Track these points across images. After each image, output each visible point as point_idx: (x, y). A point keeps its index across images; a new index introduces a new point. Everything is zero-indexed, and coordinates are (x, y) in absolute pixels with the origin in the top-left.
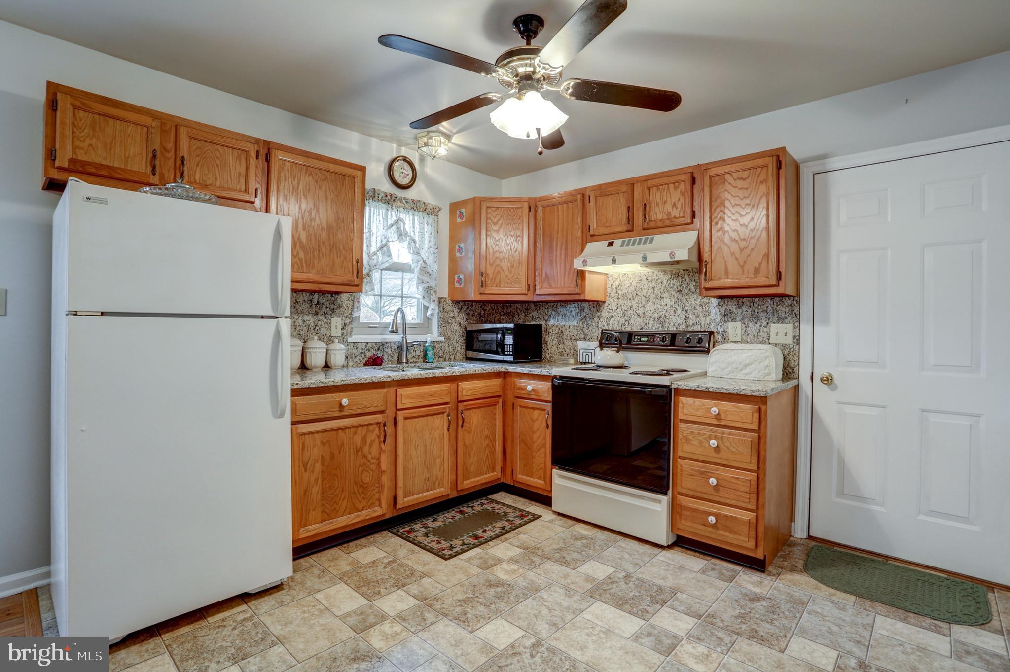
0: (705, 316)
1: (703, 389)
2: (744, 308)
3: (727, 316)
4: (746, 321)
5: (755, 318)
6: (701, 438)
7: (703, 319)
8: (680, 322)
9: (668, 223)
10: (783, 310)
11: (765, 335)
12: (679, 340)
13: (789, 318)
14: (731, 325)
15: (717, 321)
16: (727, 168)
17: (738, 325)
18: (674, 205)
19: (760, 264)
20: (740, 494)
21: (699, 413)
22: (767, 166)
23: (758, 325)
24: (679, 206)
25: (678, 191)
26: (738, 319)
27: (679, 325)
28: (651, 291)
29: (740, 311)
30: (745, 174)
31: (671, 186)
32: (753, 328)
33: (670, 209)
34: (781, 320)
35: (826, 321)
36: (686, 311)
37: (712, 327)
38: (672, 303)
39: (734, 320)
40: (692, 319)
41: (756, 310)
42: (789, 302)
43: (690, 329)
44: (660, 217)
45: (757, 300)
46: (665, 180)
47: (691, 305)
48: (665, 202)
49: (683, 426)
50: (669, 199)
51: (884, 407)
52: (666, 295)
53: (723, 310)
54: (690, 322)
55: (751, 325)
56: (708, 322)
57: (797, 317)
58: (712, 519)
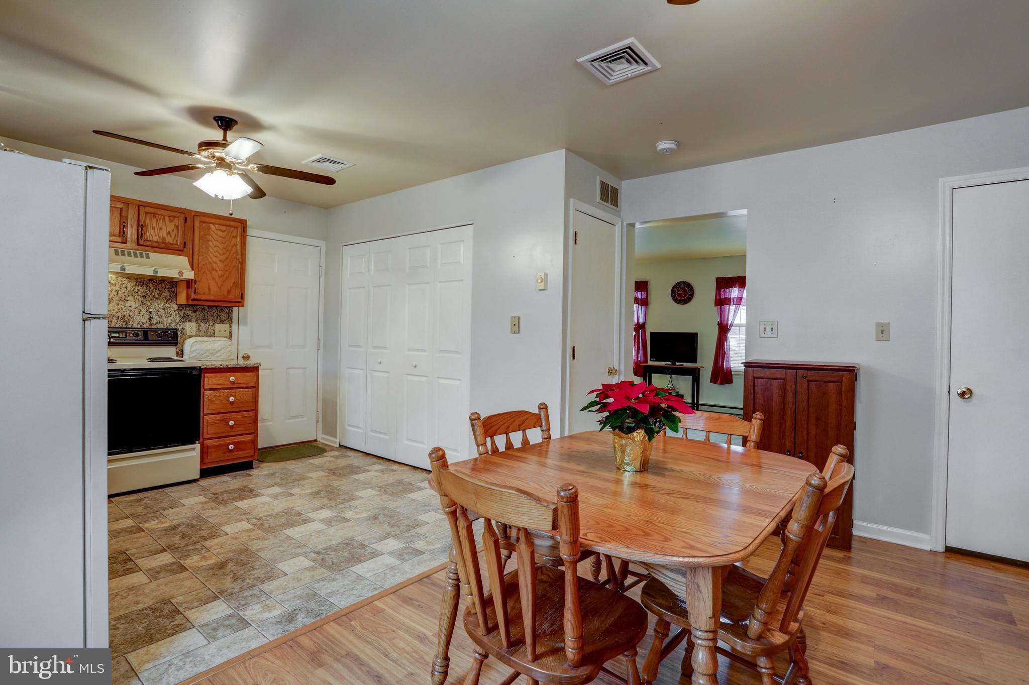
0: (167, 317)
1: (225, 366)
2: (198, 313)
3: (185, 318)
4: (199, 321)
5: (205, 320)
6: (222, 398)
7: (165, 319)
8: (144, 321)
9: (163, 245)
10: (223, 315)
11: (212, 331)
12: (152, 337)
13: (227, 321)
14: (188, 324)
15: (177, 321)
16: (213, 220)
17: (194, 324)
18: (169, 233)
19: (231, 288)
20: (247, 425)
21: (220, 382)
22: (237, 228)
23: (207, 325)
24: (173, 235)
25: (173, 224)
26: (193, 320)
27: (143, 323)
28: (114, 293)
29: (195, 314)
30: (224, 228)
31: (167, 218)
32: (203, 326)
33: (165, 235)
34: (222, 322)
35: (245, 324)
36: (151, 313)
37: (173, 325)
38: (137, 305)
39: (190, 321)
40: (156, 319)
41: (206, 315)
42: (227, 311)
43: (153, 327)
44: (155, 239)
45: (207, 308)
46: (162, 212)
47: (155, 308)
48: (161, 229)
49: (207, 393)
50: (164, 227)
51: (272, 369)
52: (130, 298)
53: (182, 313)
54: (154, 321)
55: (202, 324)
56: (170, 321)
57: (230, 320)
58: (231, 447)
